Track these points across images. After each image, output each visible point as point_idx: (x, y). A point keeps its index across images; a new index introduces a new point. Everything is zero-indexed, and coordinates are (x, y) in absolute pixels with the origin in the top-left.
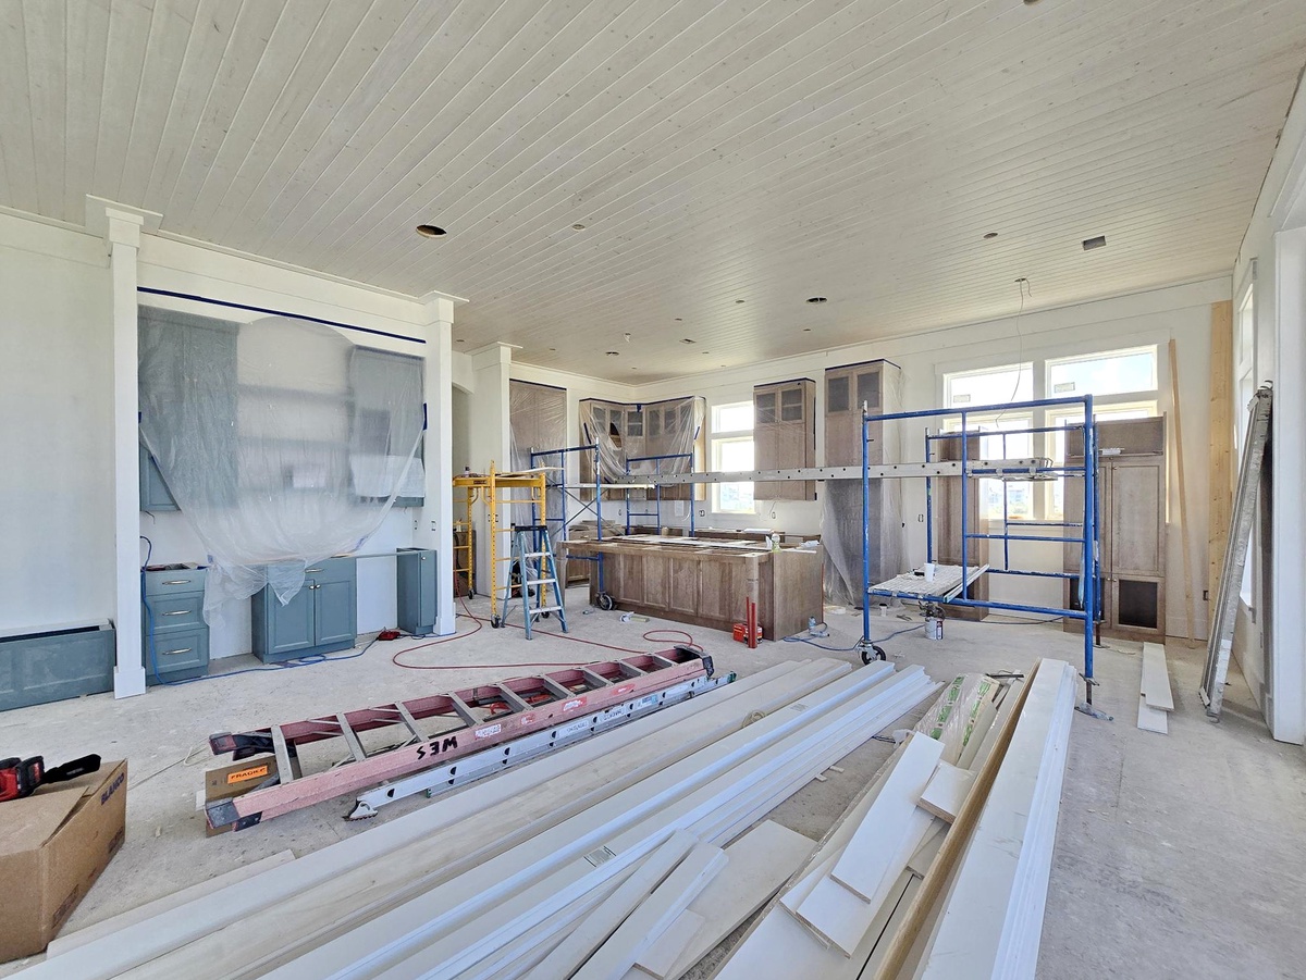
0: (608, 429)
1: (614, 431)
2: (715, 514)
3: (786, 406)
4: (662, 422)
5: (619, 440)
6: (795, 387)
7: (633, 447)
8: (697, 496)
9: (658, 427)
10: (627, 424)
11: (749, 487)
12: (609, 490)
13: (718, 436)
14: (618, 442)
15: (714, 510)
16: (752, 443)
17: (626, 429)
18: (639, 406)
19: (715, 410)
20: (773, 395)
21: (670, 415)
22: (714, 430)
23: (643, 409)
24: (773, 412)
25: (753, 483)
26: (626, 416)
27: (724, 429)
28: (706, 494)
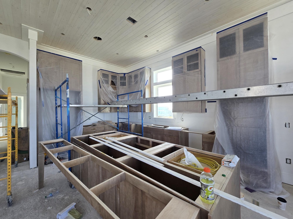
0: (110, 82)
1: (113, 83)
2: (155, 118)
3: (189, 64)
4: (133, 80)
5: (116, 88)
6: (195, 52)
7: (122, 90)
8: (147, 110)
9: (131, 82)
10: (119, 81)
11: (170, 105)
12: (111, 107)
13: (157, 84)
14: (115, 88)
15: (155, 116)
16: (172, 86)
17: (119, 83)
18: (125, 74)
19: (155, 73)
20: (182, 60)
21: (136, 76)
22: (155, 81)
23: (126, 75)
24: (182, 68)
25: (172, 103)
26: (119, 78)
27: (159, 81)
28: (151, 109)
